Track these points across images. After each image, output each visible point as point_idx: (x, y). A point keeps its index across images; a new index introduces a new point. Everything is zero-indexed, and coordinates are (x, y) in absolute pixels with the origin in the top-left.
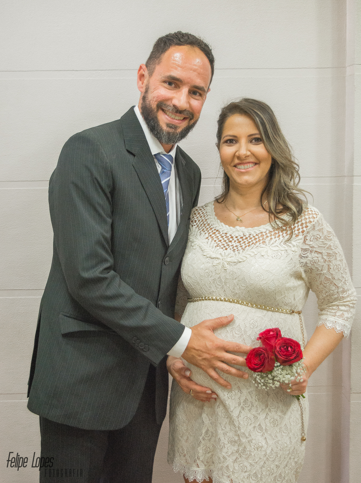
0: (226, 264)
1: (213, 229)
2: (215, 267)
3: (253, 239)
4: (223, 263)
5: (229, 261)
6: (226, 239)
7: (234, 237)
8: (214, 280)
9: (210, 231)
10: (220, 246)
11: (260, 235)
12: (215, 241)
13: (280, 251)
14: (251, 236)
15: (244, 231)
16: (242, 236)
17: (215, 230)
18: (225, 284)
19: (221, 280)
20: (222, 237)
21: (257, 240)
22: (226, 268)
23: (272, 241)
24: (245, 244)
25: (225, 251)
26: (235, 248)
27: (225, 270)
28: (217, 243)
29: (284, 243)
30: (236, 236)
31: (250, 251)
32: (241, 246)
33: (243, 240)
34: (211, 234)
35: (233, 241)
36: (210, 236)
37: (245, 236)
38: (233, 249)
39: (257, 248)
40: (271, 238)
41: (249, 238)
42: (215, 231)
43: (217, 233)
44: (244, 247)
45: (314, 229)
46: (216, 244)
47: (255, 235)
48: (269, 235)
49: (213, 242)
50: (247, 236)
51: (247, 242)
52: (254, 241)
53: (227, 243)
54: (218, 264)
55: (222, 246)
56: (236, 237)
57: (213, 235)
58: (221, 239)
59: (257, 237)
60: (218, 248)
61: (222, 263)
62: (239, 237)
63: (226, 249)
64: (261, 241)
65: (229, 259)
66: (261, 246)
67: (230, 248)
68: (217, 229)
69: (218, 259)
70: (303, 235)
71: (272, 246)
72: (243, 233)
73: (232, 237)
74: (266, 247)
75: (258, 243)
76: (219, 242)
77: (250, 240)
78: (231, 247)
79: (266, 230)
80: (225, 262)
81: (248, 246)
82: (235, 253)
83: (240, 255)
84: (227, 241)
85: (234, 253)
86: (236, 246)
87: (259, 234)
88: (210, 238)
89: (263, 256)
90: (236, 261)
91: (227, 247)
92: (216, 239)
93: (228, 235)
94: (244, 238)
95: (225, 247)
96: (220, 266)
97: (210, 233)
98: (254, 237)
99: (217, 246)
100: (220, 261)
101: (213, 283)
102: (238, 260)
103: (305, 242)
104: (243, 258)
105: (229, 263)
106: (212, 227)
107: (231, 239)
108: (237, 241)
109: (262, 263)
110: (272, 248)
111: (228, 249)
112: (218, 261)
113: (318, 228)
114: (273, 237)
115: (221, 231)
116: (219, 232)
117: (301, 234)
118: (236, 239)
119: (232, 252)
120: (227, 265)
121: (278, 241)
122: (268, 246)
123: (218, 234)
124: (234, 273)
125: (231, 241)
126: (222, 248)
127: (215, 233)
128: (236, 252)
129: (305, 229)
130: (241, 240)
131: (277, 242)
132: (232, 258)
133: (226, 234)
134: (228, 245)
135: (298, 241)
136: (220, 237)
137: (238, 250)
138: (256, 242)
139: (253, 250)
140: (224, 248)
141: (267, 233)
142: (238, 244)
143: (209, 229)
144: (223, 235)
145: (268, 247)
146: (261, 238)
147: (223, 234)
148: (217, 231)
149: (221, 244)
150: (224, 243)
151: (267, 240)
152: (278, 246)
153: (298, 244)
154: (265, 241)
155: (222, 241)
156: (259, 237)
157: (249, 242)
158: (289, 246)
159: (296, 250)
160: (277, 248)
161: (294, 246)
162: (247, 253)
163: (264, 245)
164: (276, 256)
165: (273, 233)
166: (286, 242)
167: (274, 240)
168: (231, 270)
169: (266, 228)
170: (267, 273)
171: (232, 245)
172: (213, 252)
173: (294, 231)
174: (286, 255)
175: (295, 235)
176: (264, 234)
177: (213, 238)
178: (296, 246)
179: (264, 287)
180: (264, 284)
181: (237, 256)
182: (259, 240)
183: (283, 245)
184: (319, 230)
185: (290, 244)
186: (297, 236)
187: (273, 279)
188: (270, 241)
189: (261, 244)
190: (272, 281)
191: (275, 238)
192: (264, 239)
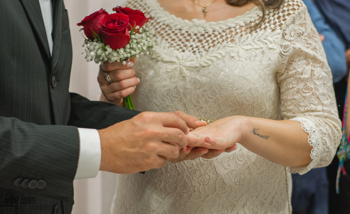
0: (184, 69)
1: (161, 24)
2: (169, 73)
3: (219, 36)
4: (181, 69)
5: (188, 65)
6: (181, 37)
7: (192, 35)
8: (168, 92)
9: (157, 26)
10: (174, 47)
11: (228, 31)
12: (167, 40)
13: (254, 50)
14: (216, 33)
15: (205, 26)
16: (203, 32)
17: (164, 24)
18: (184, 96)
19: (178, 90)
20: (176, 34)
21: (224, 38)
22: (184, 75)
23: (243, 38)
24: (208, 44)
25: (183, 53)
26: (196, 49)
27: (184, 77)
28: (169, 43)
29: (258, 39)
30: (195, 33)
31: (214, 52)
32: (203, 47)
33: (205, 38)
35: (192, 40)
36: (159, 32)
37: (208, 33)
38: (192, 51)
39: (225, 48)
40: (242, 35)
41: (213, 36)
42: (163, 27)
43: (167, 29)
44: (207, 47)
45: (293, 22)
46: (168, 45)
47: (221, 31)
48: (238, 31)
49: (164, 41)
50: (210, 33)
51: (210, 41)
52: (221, 40)
53: (183, 43)
54: (174, 71)
55: (178, 47)
56: (195, 35)
57: (162, 32)
58: (174, 37)
59: (224, 34)
60: (173, 49)
61: (179, 69)
62: (199, 35)
63: (183, 51)
64: (229, 40)
65: (188, 64)
66: (230, 46)
67: (188, 50)
68: (166, 23)
69: (174, 64)
70: (281, 29)
71: (243, 44)
72: (204, 29)
73: (189, 35)
74: (236, 46)
75: (225, 42)
76: (173, 42)
77: (215, 39)
78: (190, 49)
79: (235, 24)
80: (183, 68)
81: (213, 46)
82: (196, 55)
83: (203, 58)
84: (183, 40)
85: (194, 56)
86: (197, 47)
87: (226, 29)
88: (158, 35)
89: (233, 57)
90: (198, 65)
91: (185, 48)
92: (167, 37)
93: (183, 32)
94: (206, 35)
95: (181, 48)
96: (177, 73)
97: (157, 29)
98: (220, 33)
99: (171, 47)
100: (176, 66)
101: (168, 95)
102: (201, 64)
103: (283, 37)
104: (207, 61)
105: (190, 68)
106: (158, 21)
107: (188, 38)
108: (197, 40)
109: (234, 67)
110: (243, 47)
111: (187, 51)
112: (174, 66)
113: (300, 22)
114: (243, 33)
115: (172, 25)
117: (278, 28)
118: (195, 37)
119: (192, 54)
120: (185, 71)
121: (250, 37)
122: (238, 45)
123: (169, 30)
124: (197, 81)
125: (188, 41)
126: (178, 50)
127: (164, 29)
128: (198, 55)
129: (283, 22)
130: (202, 38)
131: (249, 39)
132: (192, 62)
133: (180, 30)
134: (185, 46)
135: (276, 37)
136: (172, 34)
137: (199, 52)
138: (223, 41)
139: (220, 51)
140: (181, 50)
141: (236, 28)
142: (199, 44)
143: (155, 24)
144: (176, 32)
145: (239, 47)
146: (229, 36)
147: (176, 30)
148: (167, 26)
149: (175, 44)
150: (180, 43)
151: (237, 38)
152: (251, 43)
153: (276, 40)
154: (234, 39)
155: (177, 40)
156: (226, 34)
157: (214, 41)
158: (265, 43)
159: (275, 48)
160: (250, 47)
161: (271, 42)
162: (212, 55)
163: (233, 44)
164: (249, 57)
165: (243, 29)
166: (260, 39)
167: (245, 37)
168: (193, 77)
169: (236, 22)
170: (242, 80)
171: (191, 46)
172: (166, 54)
173: (270, 26)
174: (262, 55)
175: (271, 30)
176: (233, 29)
177: (164, 35)
178: (274, 42)
179: (240, 98)
180: (240, 95)
181: (199, 60)
182: (227, 38)
183: (256, 41)
184: (301, 25)
185: (266, 41)
186: (273, 30)
187: (250, 88)
188: (240, 39)
189: (229, 43)
190: (250, 91)
191: (246, 34)
192: (233, 36)
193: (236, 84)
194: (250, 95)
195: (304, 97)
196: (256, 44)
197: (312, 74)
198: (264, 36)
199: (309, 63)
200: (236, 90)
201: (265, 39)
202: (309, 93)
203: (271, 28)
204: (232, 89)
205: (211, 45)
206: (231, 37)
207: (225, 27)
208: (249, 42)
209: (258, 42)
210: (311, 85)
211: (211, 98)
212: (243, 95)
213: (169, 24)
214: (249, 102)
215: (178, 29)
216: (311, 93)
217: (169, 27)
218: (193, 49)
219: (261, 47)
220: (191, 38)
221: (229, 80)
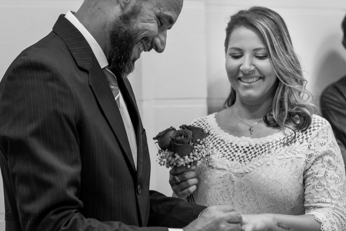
0: (233, 175)
1: (217, 139)
2: (222, 178)
3: (259, 149)
4: (230, 175)
5: (236, 172)
6: (231, 149)
7: (240, 147)
8: (222, 193)
9: (214, 141)
10: (226, 156)
11: (266, 145)
12: (221, 151)
13: (285, 159)
14: (258, 146)
15: (250, 141)
16: (248, 146)
17: (219, 140)
18: (233, 196)
19: (229, 192)
20: (228, 147)
21: (263, 150)
22: (233, 180)
23: (278, 150)
24: (251, 155)
25: (232, 162)
26: (242, 159)
27: (232, 181)
28: (222, 153)
29: (289, 151)
30: (242, 145)
31: (255, 161)
32: (248, 157)
33: (249, 150)
34: (216, 144)
35: (239, 151)
36: (215, 146)
37: (251, 146)
38: (239, 160)
39: (263, 158)
40: (277, 148)
41: (255, 149)
42: (219, 141)
43: (222, 143)
44: (250, 157)
45: (317, 136)
46: (222, 155)
47: (261, 145)
48: (275, 145)
49: (219, 152)
50: (253, 146)
51: (253, 153)
52: (261, 152)
53: (233, 153)
54: (225, 176)
55: (229, 157)
56: (242, 147)
57: (218, 145)
58: (226, 149)
59: (263, 147)
60: (225, 158)
61: (229, 175)
62: (245, 147)
63: (233, 160)
64: (267, 152)
65: (236, 171)
66: (267, 156)
67: (236, 159)
68: (221, 139)
69: (225, 170)
70: (307, 142)
71: (277, 155)
72: (249, 144)
73: (238, 147)
74: (272, 156)
75: (264, 153)
76: (225, 153)
77: (257, 151)
78: (238, 158)
79: (273, 140)
80: (232, 174)
81: (255, 157)
82: (242, 164)
83: (247, 166)
84: (233, 151)
85: (240, 164)
86: (243, 157)
87: (266, 144)
88: (214, 148)
89: (269, 165)
90: (243, 172)
91: (233, 158)
92: (221, 149)
93: (233, 145)
94: (250, 148)
95: (231, 157)
96: (228, 178)
97: (214, 143)
98: (260, 147)
99: (224, 156)
100: (227, 172)
101: (221, 195)
102: (245, 171)
103: (309, 148)
104: (249, 168)
105: (236, 174)
106: (215, 137)
107: (237, 149)
108: (243, 151)
109: (269, 173)
110: (277, 157)
111: (235, 160)
112: (225, 173)
113: (322, 136)
114: (278, 146)
115: (225, 140)
116: (224, 141)
117: (305, 141)
118: (241, 149)
119: (239, 163)
120: (234, 177)
121: (283, 149)
122: (273, 155)
123: (223, 143)
124: (242, 185)
125: (236, 151)
126: (228, 159)
127: (219, 143)
128: (243, 163)
129: (309, 136)
130: (247, 150)
131: (282, 151)
132: (238, 170)
133: (232, 143)
134: (234, 156)
135: (303, 148)
136: (225, 147)
137: (244, 161)
138: (262, 153)
139: (259, 161)
140: (231, 159)
141: (273, 143)
142: (244, 154)
143: (213, 139)
144: (228, 145)
145: (274, 157)
146: (267, 149)
147: (228, 143)
148: (222, 141)
149: (227, 155)
150: (230, 153)
151: (272, 150)
152: (283, 154)
153: (303, 151)
154: (271, 151)
155: (228, 151)
156: (265, 147)
157: (256, 153)
158: (294, 154)
159: (302, 157)
160: (283, 157)
161: (299, 153)
162: (253, 164)
163: (270, 155)
164: (281, 165)
165: (278, 143)
166: (291, 150)
167: (279, 149)
168: (239, 182)
169: (273, 138)
170: (275, 183)
171: (239, 156)
172: (219, 163)
173: (299, 140)
174: (292, 163)
175: (300, 143)
176: (270, 144)
177: (218, 148)
178: (301, 153)
179: (273, 197)
180: (273, 194)
181: (243, 168)
182: (265, 150)
183: (288, 152)
184: (324, 138)
185: (295, 152)
186: (301, 143)
187: (281, 189)
188: (275, 151)
189: (267, 154)
190: (281, 192)
191: (280, 147)
192: (270, 149)
193: (271, 187)
194: (281, 194)
195: (317, 191)
196: (287, 154)
197: (325, 174)
198: (294, 147)
199: (325, 166)
200: (270, 191)
201: (294, 150)
202: (322, 188)
203: (300, 142)
204: (267, 190)
205: (254, 155)
206: (268, 150)
207: (264, 143)
208: (282, 153)
209: (289, 153)
210: (324, 183)
211: (252, 198)
212: (276, 195)
213: (223, 139)
214: (280, 200)
215: (229, 143)
216: (323, 189)
217: (223, 141)
218: (240, 158)
219: (291, 157)
220: (239, 150)
221: (265, 183)
